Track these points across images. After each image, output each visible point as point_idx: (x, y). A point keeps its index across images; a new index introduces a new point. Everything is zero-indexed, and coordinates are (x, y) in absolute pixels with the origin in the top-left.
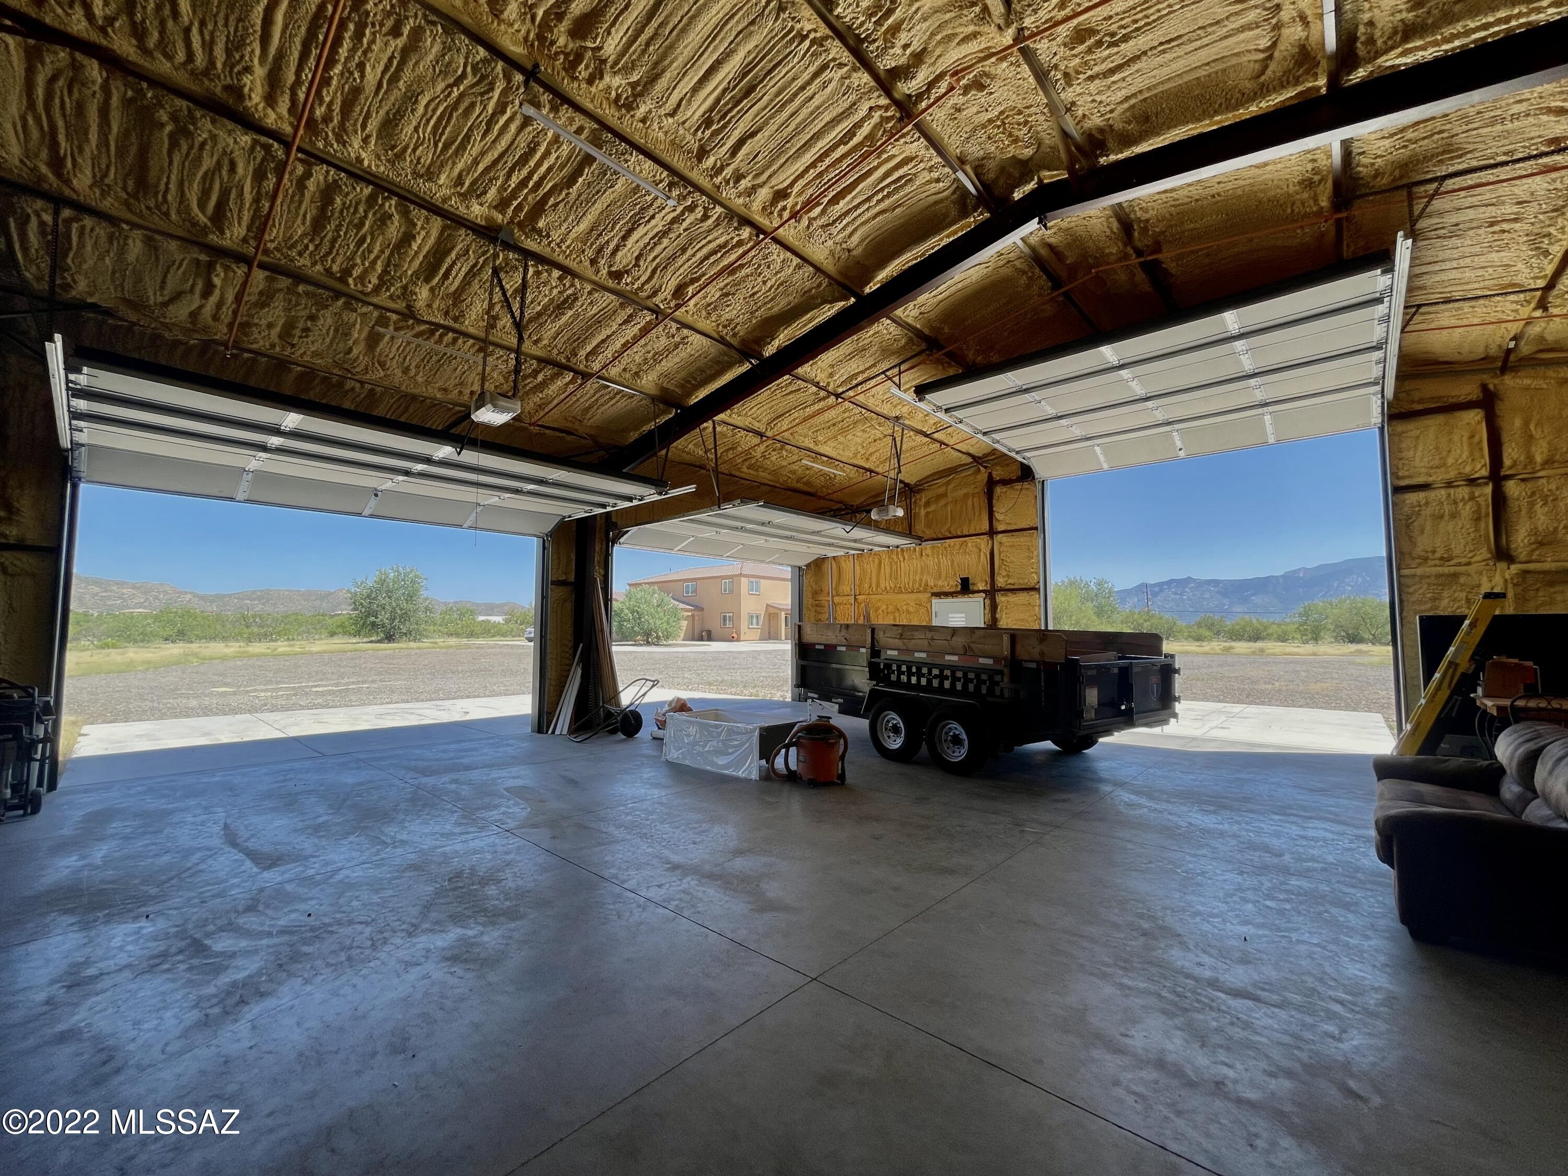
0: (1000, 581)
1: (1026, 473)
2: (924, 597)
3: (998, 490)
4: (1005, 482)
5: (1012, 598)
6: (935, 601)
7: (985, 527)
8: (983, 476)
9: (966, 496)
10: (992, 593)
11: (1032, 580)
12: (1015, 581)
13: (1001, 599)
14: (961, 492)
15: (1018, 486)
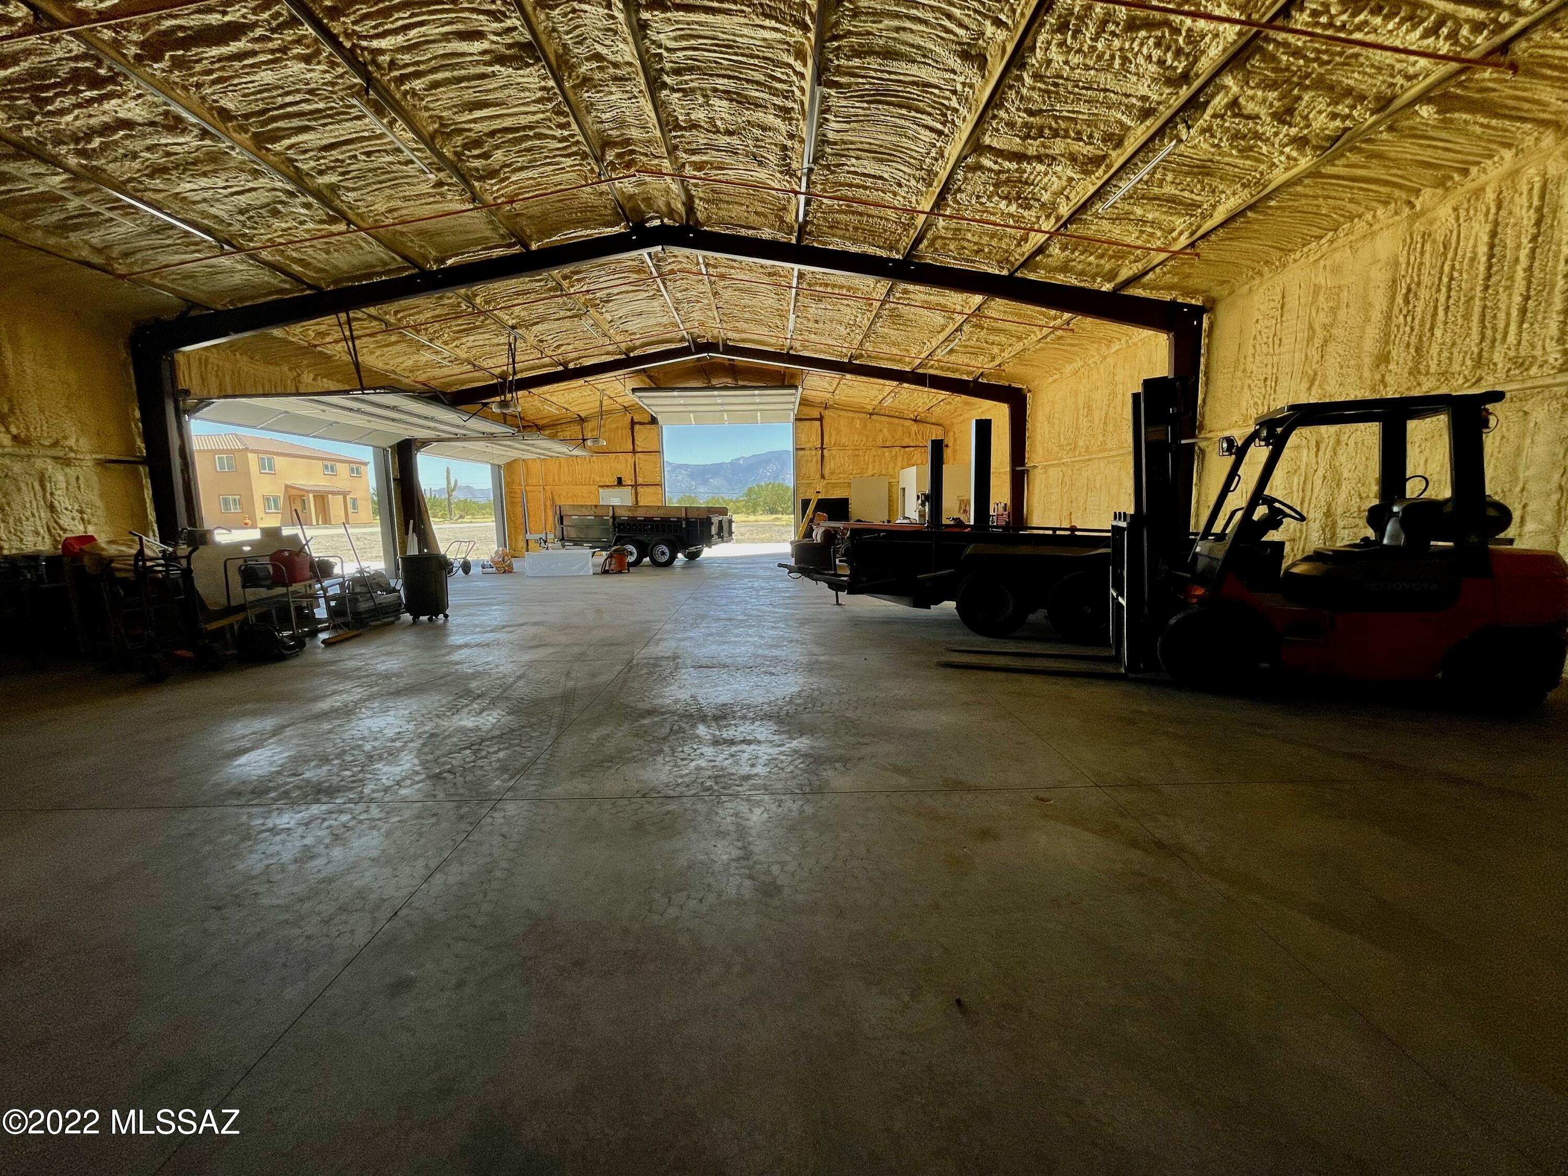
0: (640, 480)
1: (654, 421)
2: (594, 488)
3: (637, 427)
4: (640, 423)
5: (646, 489)
6: (601, 490)
7: (630, 448)
8: (629, 417)
9: (617, 428)
10: (635, 486)
11: (657, 481)
12: (648, 480)
13: (640, 489)
14: (614, 426)
15: (648, 426)
